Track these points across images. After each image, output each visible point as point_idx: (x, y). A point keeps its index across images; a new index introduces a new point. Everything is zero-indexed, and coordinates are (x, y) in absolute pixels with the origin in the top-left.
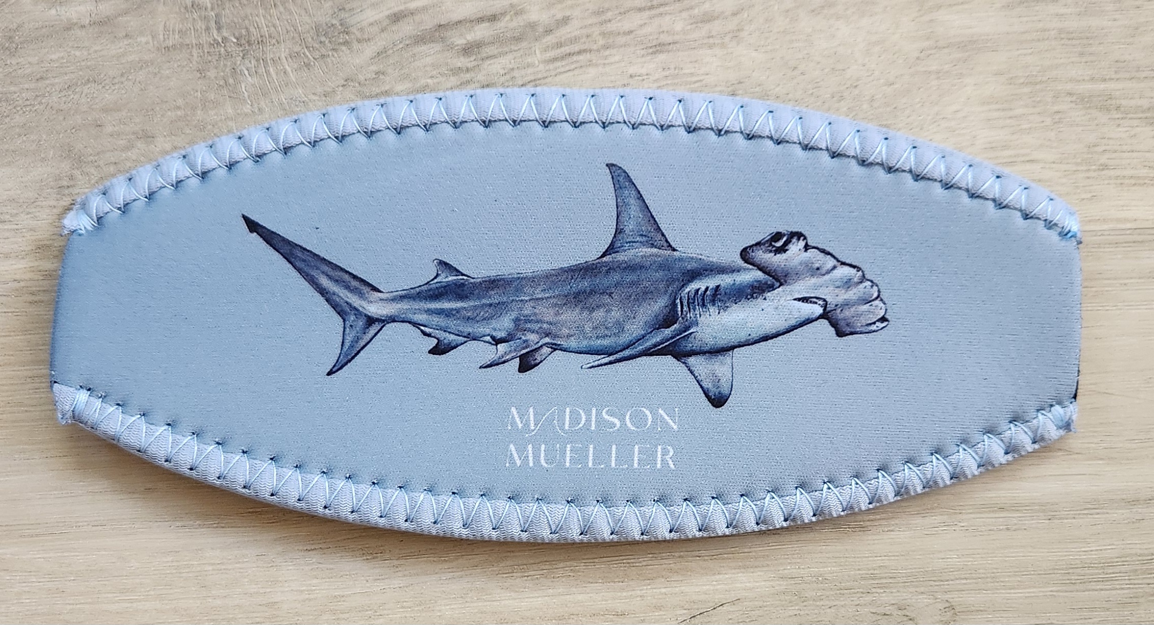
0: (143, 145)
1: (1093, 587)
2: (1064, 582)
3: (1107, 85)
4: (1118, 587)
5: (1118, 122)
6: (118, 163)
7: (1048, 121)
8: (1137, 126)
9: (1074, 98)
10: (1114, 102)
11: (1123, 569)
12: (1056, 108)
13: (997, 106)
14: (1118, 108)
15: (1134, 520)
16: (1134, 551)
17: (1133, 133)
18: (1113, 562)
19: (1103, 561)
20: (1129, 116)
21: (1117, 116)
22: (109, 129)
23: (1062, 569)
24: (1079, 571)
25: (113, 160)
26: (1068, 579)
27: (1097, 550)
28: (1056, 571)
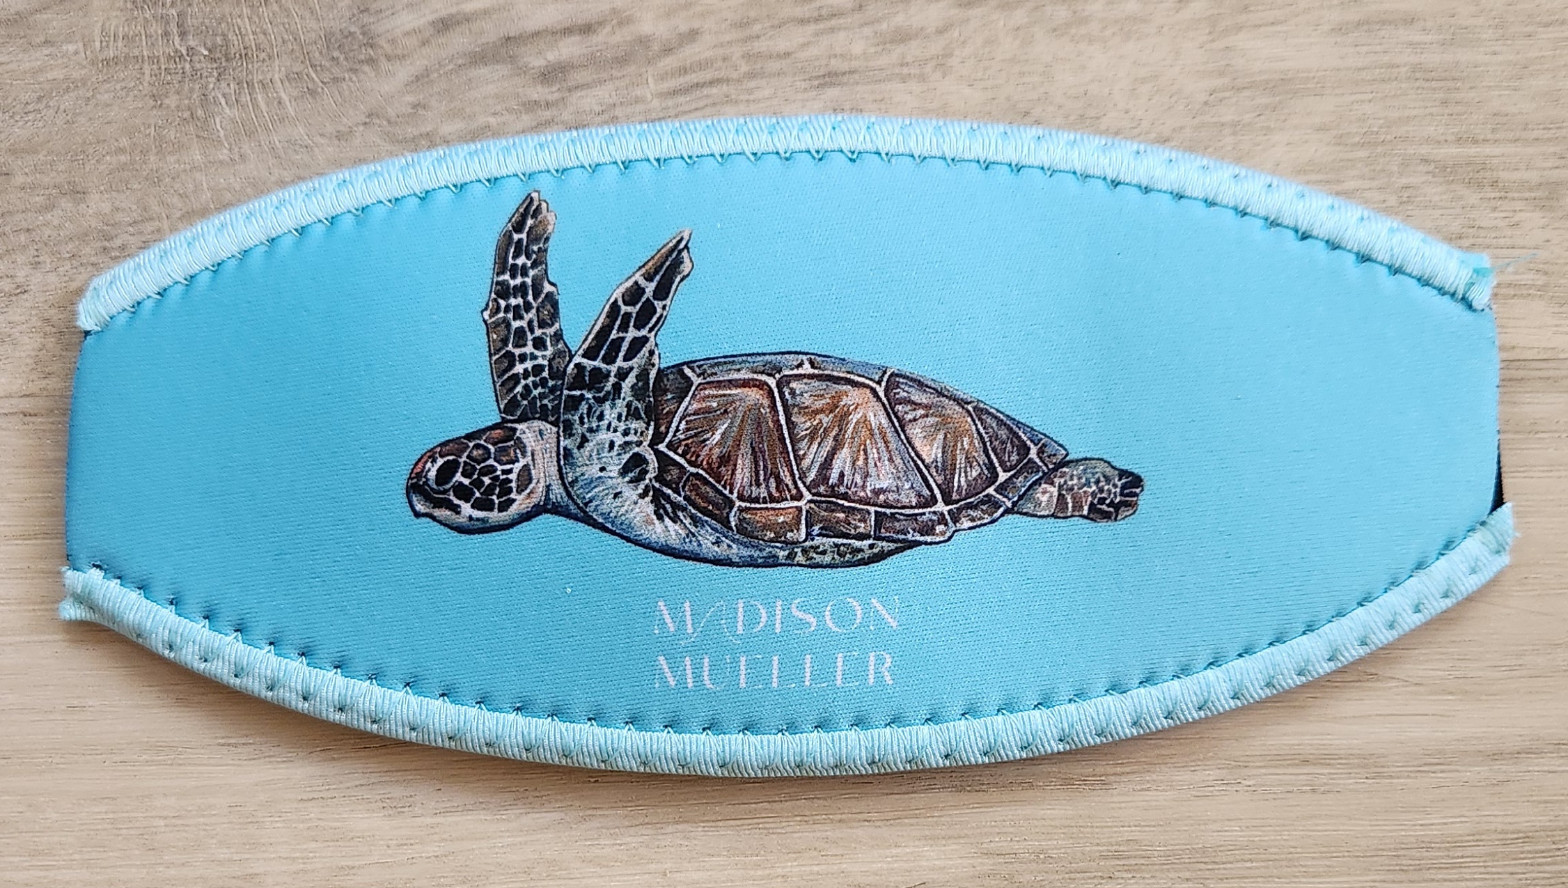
0: (70, 205)
1: (1433, 877)
2: (1392, 868)
3: (1478, 150)
4: (1468, 877)
5: (1493, 203)
6: (33, 230)
7: (1392, 200)
8: (1520, 210)
9: (1431, 168)
10: (1488, 174)
11: (1476, 850)
12: (1404, 181)
13: (1320, 177)
14: (1494, 183)
15: (1495, 782)
16: (1493, 827)
17: (1513, 221)
18: (1462, 842)
19: (1449, 839)
20: (1510, 195)
21: (1493, 195)
22: (19, 180)
23: (1390, 850)
24: (1413, 852)
25: (24, 225)
26: (1397, 865)
27: (1439, 824)
28: (1380, 853)
